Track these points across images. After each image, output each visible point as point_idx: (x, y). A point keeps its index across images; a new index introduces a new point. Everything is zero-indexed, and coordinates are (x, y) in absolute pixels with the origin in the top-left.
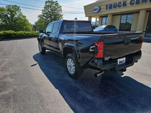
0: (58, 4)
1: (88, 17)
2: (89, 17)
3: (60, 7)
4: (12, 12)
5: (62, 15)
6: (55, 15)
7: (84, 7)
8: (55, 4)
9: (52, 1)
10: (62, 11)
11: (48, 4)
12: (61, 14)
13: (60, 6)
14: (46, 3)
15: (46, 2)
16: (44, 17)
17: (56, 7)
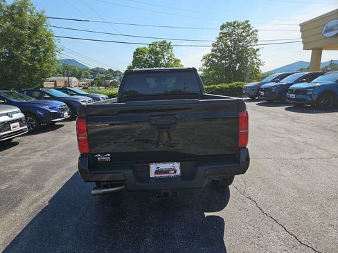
0: (249, 26)
1: (311, 51)
2: (312, 49)
3: (253, 32)
4: (157, 53)
5: (258, 50)
6: (240, 51)
7: (302, 25)
8: (243, 28)
9: (235, 23)
10: (257, 40)
11: (225, 31)
12: (255, 48)
13: (253, 29)
14: (221, 29)
15: (223, 27)
16: (214, 59)
17: (244, 34)
